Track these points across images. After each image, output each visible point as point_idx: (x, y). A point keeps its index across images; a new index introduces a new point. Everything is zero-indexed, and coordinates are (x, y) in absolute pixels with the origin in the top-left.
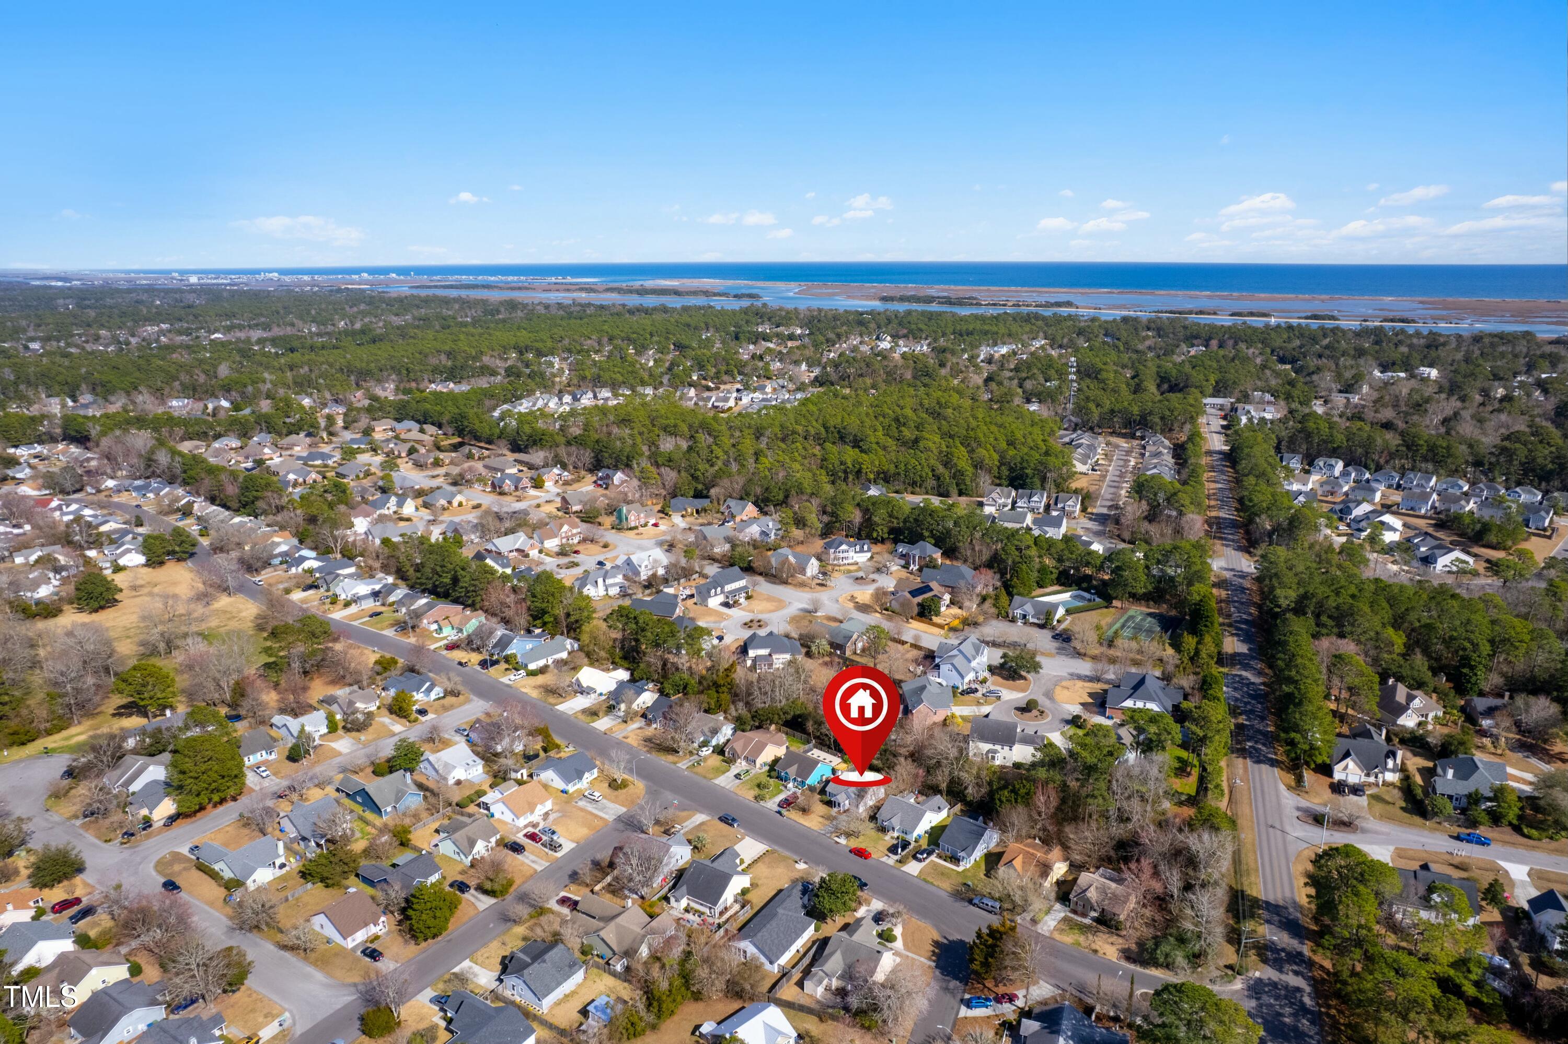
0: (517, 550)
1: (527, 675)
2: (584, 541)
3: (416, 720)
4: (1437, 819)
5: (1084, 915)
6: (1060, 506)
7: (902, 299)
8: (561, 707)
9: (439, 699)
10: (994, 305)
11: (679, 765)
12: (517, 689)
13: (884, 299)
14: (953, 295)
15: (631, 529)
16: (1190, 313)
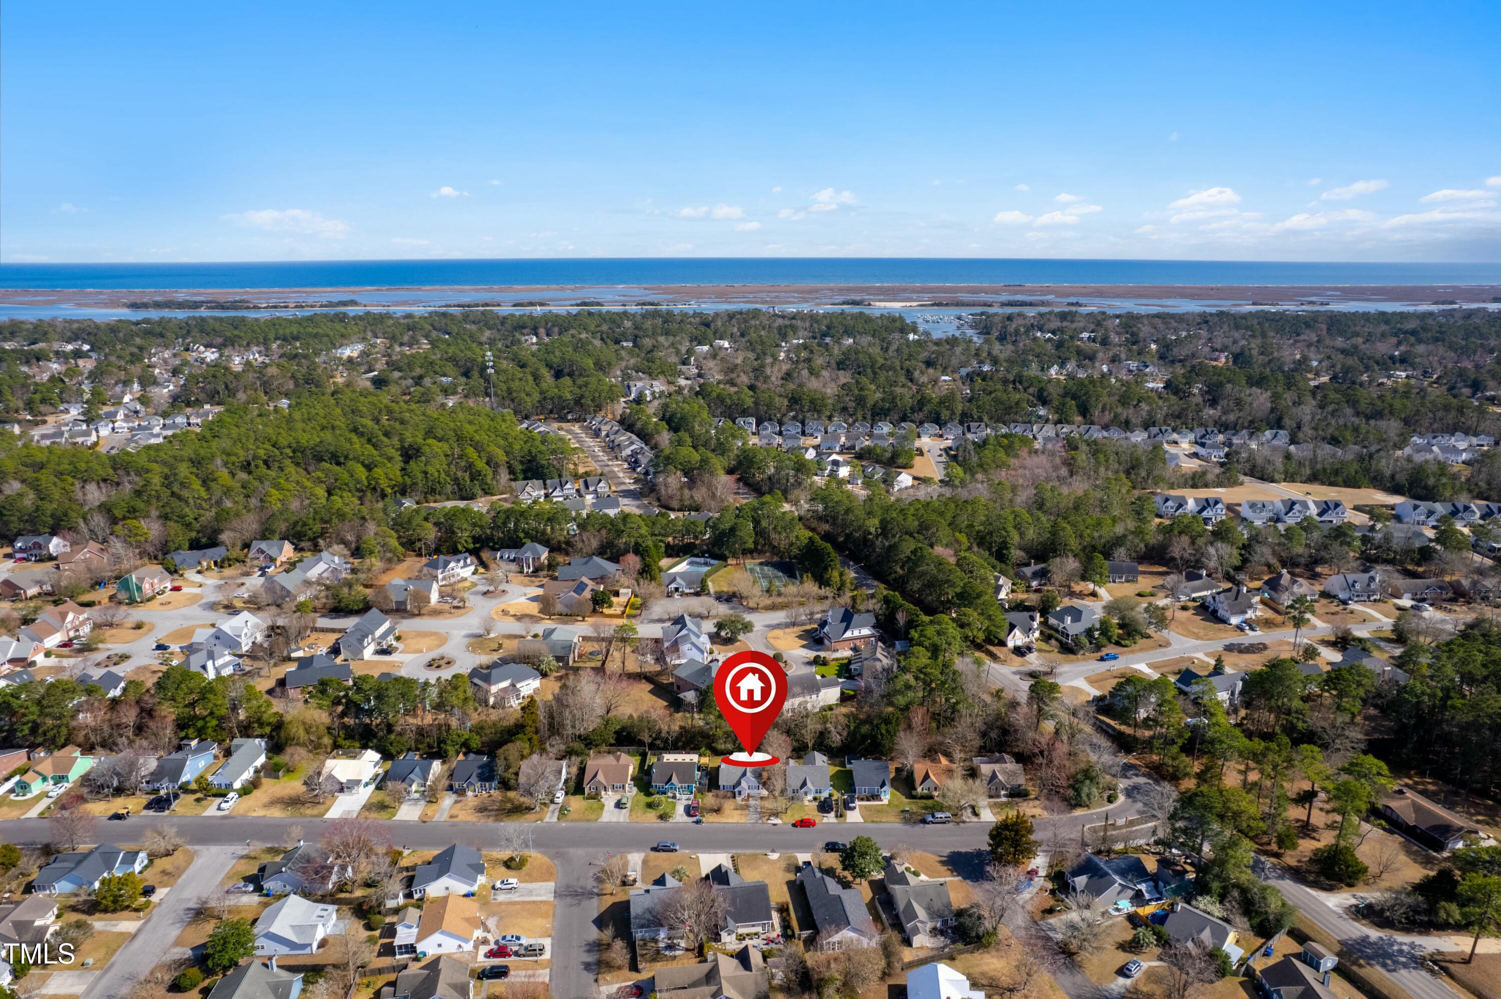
0: (11, 661)
1: (240, 796)
2: (97, 626)
3: (148, 904)
4: (1082, 652)
5: (998, 796)
6: (591, 489)
7: (158, 305)
8: (330, 815)
9: (146, 867)
10: (275, 307)
11: (547, 819)
12: (244, 816)
13: (134, 306)
14: (222, 299)
15: (149, 600)
16: (477, 305)
